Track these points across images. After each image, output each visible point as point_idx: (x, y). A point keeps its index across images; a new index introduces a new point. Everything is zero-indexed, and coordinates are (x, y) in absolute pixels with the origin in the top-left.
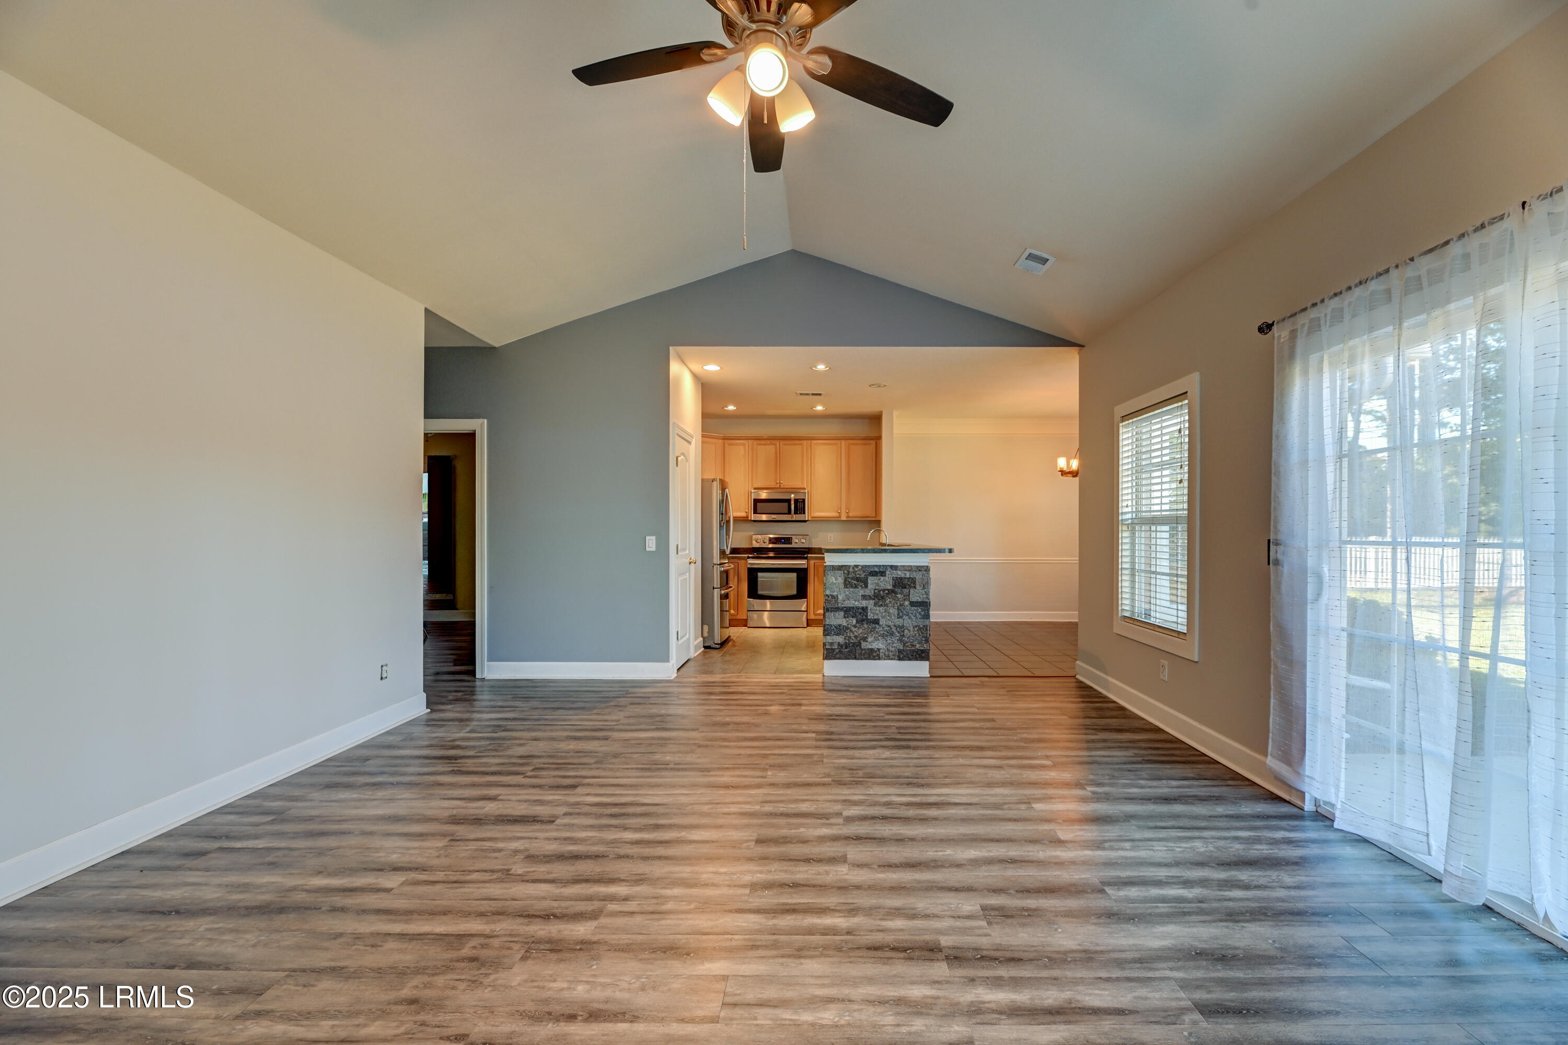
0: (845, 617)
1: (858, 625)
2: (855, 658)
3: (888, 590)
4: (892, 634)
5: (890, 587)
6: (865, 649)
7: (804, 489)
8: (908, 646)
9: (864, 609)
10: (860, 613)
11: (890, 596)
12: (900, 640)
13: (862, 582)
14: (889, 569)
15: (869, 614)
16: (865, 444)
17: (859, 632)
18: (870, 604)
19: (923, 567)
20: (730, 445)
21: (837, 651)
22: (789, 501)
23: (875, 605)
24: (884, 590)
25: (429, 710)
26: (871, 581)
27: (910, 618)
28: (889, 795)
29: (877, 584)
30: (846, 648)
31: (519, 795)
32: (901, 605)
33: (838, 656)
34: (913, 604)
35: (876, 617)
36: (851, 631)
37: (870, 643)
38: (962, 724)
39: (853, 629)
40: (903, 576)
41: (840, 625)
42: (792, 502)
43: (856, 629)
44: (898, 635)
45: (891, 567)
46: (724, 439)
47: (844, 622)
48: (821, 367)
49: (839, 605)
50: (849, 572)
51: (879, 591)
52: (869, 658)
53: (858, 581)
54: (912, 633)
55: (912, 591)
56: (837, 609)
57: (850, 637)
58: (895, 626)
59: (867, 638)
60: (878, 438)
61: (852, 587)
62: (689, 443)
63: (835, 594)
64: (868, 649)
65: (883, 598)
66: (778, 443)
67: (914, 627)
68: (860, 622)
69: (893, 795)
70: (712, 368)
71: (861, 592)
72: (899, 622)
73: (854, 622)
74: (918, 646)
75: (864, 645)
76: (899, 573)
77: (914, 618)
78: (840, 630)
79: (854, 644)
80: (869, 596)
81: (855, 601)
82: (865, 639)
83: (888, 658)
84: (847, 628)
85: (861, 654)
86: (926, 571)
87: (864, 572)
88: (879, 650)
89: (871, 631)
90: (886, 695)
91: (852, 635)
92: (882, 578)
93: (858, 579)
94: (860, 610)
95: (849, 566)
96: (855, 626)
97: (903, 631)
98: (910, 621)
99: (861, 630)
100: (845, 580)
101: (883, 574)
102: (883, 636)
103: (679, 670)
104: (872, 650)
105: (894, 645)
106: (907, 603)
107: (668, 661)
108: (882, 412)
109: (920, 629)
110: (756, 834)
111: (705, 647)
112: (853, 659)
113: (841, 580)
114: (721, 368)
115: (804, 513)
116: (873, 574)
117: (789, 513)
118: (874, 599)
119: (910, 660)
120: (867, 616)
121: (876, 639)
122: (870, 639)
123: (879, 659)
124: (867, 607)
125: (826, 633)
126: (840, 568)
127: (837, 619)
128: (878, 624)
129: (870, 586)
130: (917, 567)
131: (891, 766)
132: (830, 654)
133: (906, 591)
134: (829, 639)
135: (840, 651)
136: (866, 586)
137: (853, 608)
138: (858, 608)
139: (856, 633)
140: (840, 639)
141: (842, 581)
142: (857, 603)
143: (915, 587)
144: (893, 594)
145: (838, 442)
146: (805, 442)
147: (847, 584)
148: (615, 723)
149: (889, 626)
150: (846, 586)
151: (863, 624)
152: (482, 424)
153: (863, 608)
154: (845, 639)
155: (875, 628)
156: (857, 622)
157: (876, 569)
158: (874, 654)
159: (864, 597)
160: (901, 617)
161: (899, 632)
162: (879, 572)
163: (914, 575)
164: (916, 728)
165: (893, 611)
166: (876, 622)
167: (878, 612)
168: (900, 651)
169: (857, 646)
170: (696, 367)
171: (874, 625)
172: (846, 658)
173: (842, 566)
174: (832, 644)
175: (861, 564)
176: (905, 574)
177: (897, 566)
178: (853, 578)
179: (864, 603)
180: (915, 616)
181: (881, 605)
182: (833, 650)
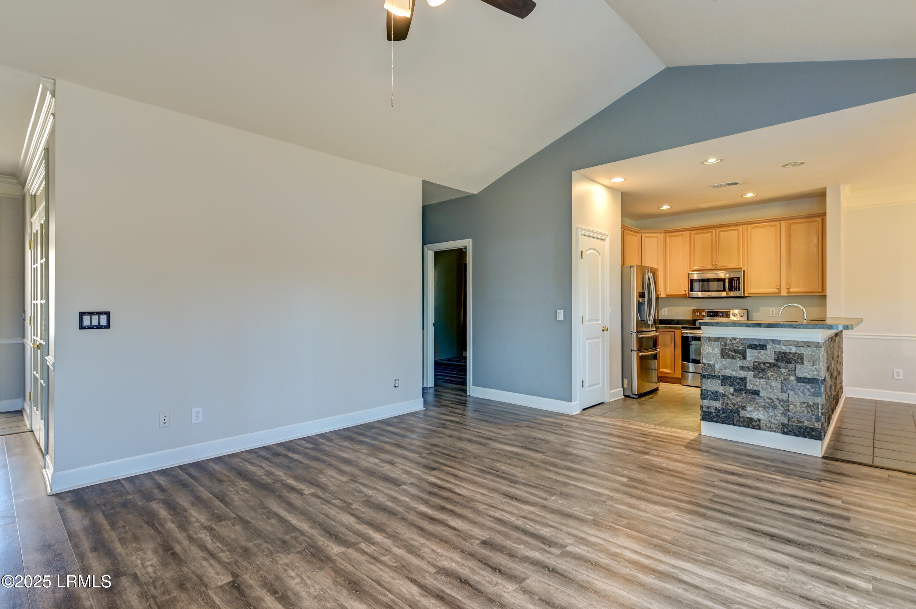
0: (722, 385)
1: (735, 394)
2: (733, 424)
3: (770, 363)
4: (774, 407)
5: (772, 361)
6: (743, 417)
7: (741, 268)
8: (794, 422)
9: (743, 379)
10: (738, 383)
11: (771, 369)
12: (784, 414)
13: (739, 353)
14: (771, 343)
15: (748, 384)
16: (808, 222)
17: (737, 400)
18: (749, 375)
19: (813, 343)
20: (670, 237)
21: (714, 414)
22: (723, 280)
23: (755, 377)
24: (764, 364)
25: (425, 409)
26: (749, 352)
27: (796, 393)
28: (626, 548)
29: (757, 357)
30: (723, 413)
31: (405, 465)
32: (785, 379)
33: (715, 419)
34: (799, 380)
35: (755, 388)
36: (728, 398)
37: (749, 412)
38: (797, 512)
39: (730, 396)
40: (787, 351)
41: (717, 392)
42: (727, 281)
43: (734, 397)
44: (782, 408)
45: (773, 341)
46: (666, 232)
47: (721, 390)
48: (712, 161)
49: (716, 373)
50: (726, 344)
51: (759, 364)
52: (748, 427)
53: (735, 353)
54: (798, 409)
55: (798, 366)
56: (714, 377)
57: (727, 404)
58: (778, 399)
59: (745, 406)
60: (823, 215)
61: (729, 358)
62: (604, 240)
63: (712, 363)
64: (747, 418)
65: (763, 370)
66: (714, 231)
67: (801, 404)
68: (739, 391)
69: (630, 549)
70: (618, 180)
71: (739, 363)
72: (784, 396)
73: (732, 390)
74: (806, 423)
75: (742, 413)
76: (783, 347)
77: (801, 395)
78: (715, 396)
79: (731, 411)
80: (748, 367)
81: (733, 371)
82: (744, 408)
83: (770, 429)
84: (724, 395)
85: (739, 421)
86: (816, 347)
87: (742, 344)
88: (759, 420)
89: (750, 401)
90: (744, 464)
91: (729, 402)
92: (763, 352)
93: (735, 351)
94: (738, 380)
95: (726, 339)
96: (733, 395)
97: (788, 406)
98: (796, 396)
99: (739, 399)
100: (722, 351)
101: (763, 347)
102: (764, 407)
103: (583, 410)
104: (751, 419)
105: (778, 418)
106: (792, 378)
107: (570, 400)
108: (825, 188)
109: (808, 406)
110: (488, 537)
111: (625, 396)
112: (731, 424)
113: (717, 351)
114: (625, 179)
115: (739, 290)
116: (753, 347)
117: (724, 290)
118: (753, 371)
119: (796, 435)
120: (745, 386)
121: (756, 409)
122: (749, 409)
123: (760, 429)
124: (745, 378)
125: (704, 396)
126: (717, 339)
127: (714, 386)
128: (758, 395)
129: (748, 358)
130: (805, 343)
131: (661, 526)
132: (707, 416)
133: (791, 366)
134: (706, 403)
135: (717, 415)
136: (745, 358)
137: (730, 377)
138: (736, 378)
139: (733, 401)
140: (718, 404)
141: (719, 352)
142: (734, 373)
143: (802, 363)
144: (776, 368)
145: (778, 223)
146: (740, 228)
147: (724, 355)
148: (502, 437)
149: (771, 399)
150: (723, 356)
151: (741, 394)
152: (469, 242)
153: (741, 379)
154: (722, 405)
155: (755, 398)
156: (735, 390)
157: (756, 343)
158: (754, 423)
159: (742, 368)
160: (785, 392)
161: (782, 406)
162: (761, 346)
163: (801, 350)
164: (735, 500)
165: (776, 384)
166: (756, 393)
167: (758, 384)
168: (783, 425)
169: (735, 413)
170: (606, 182)
171: (753, 396)
172: (723, 422)
173: (719, 338)
174: (708, 407)
175: (739, 337)
176: (791, 349)
177: (780, 341)
178: (730, 350)
179: (743, 374)
180: (803, 392)
181: (762, 378)
182: (711, 413)
